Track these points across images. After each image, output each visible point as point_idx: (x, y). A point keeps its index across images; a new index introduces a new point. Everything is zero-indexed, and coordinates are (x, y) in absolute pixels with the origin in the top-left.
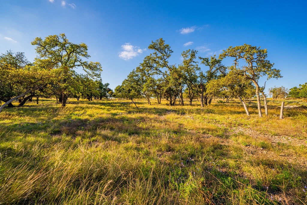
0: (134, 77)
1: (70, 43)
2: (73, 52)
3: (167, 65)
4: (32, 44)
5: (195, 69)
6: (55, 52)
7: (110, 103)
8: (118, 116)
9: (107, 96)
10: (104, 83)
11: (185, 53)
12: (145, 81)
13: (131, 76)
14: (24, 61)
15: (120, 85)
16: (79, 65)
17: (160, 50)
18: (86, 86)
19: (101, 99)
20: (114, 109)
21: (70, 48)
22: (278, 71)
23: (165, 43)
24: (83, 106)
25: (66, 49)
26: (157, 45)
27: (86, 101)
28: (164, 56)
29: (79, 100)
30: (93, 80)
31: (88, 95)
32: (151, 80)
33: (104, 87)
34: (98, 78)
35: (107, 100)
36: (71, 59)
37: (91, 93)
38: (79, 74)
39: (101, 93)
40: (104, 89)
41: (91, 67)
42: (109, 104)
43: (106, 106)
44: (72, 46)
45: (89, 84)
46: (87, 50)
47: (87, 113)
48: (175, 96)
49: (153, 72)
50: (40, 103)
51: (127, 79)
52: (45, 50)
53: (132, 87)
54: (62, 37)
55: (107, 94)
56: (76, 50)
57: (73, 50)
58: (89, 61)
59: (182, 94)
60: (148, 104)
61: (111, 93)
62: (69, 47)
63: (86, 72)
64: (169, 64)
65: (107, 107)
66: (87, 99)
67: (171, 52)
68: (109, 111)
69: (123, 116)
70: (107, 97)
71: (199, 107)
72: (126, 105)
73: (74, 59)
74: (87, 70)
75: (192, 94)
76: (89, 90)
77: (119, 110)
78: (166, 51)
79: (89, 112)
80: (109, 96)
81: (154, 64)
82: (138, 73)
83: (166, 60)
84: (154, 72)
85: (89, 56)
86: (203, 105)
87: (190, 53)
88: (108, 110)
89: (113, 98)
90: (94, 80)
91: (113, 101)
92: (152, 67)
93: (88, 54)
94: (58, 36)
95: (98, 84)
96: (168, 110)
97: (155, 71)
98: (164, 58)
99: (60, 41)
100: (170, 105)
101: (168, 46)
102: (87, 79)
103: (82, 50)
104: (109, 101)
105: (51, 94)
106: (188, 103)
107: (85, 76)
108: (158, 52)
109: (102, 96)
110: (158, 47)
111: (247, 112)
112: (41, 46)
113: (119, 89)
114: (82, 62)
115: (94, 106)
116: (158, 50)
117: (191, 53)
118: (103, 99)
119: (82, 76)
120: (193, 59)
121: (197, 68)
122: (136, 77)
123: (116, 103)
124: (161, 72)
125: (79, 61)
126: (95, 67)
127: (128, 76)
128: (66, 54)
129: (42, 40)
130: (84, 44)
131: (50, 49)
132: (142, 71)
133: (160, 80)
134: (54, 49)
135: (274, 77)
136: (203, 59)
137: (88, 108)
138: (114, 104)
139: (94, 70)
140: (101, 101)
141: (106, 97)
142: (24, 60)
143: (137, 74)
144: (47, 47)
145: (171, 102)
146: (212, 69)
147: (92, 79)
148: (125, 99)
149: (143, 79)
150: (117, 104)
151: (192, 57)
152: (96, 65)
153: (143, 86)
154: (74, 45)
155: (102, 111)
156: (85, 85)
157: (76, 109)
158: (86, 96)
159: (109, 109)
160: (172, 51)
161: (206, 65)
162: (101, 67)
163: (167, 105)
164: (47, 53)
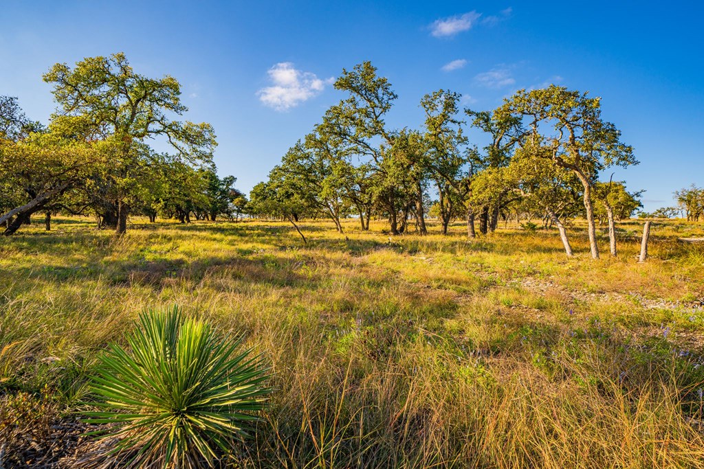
0: (300, 161)
1: (137, 77)
2: (145, 97)
3: (383, 132)
4: (46, 80)
5: (454, 140)
6: (99, 97)
7: (237, 229)
8: (254, 256)
9: (231, 212)
10: (221, 175)
11: (429, 99)
12: (326, 171)
13: (291, 159)
14: (18, 119)
15: (266, 182)
16: (158, 132)
17: (364, 92)
18: (175, 184)
19: (213, 219)
20: (247, 242)
21: (136, 89)
22: (630, 150)
23: (378, 76)
24: (168, 234)
25: (126, 91)
26: (356, 78)
27: (175, 224)
28: (375, 108)
29: (156, 220)
30: (194, 167)
31: (178, 208)
32: (342, 170)
33: (221, 187)
34: (206, 164)
35: (231, 222)
36: (138, 114)
37: (188, 202)
38: (160, 154)
39: (213, 203)
40: (223, 192)
41: (189, 135)
42: (235, 231)
43: (226, 236)
44: (141, 83)
45: (185, 180)
46: (179, 93)
47: (181, 249)
48: (406, 210)
49: (346, 147)
50: (54, 227)
51: (281, 165)
52: (76, 94)
53: (293, 186)
54: (117, 61)
55: (231, 205)
56: (151, 94)
57: (143, 93)
58: (183, 120)
59: (421, 206)
60: (336, 230)
61: (241, 202)
62: (135, 86)
63: (176, 147)
64: (387, 128)
65: (230, 238)
66: (176, 218)
67: (392, 97)
68: (233, 245)
69: (267, 254)
70: (229, 213)
71: (463, 238)
72: (279, 232)
73: (146, 114)
74: (180, 143)
75: (449, 204)
76: (185, 195)
77: (257, 242)
78: (380, 95)
79: (185, 246)
80: (234, 211)
81: (350, 127)
82: (310, 150)
83: (379, 119)
84: (350, 147)
85: (184, 108)
86: (473, 232)
87: (441, 99)
88: (231, 243)
89: (246, 217)
90: (196, 169)
91: (246, 224)
92: (345, 135)
93: (182, 103)
94: (108, 59)
95: (206, 178)
96: (381, 244)
97: (353, 145)
98: (374, 112)
99: (112, 72)
100: (392, 233)
101: (383, 81)
102: (179, 165)
103: (167, 93)
104: (235, 225)
105: (84, 204)
106: (440, 228)
107: (173, 159)
108: (358, 98)
109: (217, 210)
110: (359, 84)
111: (567, 248)
112: (67, 84)
113: (261, 193)
114: (167, 122)
115: (198, 233)
116: (358, 93)
117: (444, 100)
118: (220, 219)
119: (166, 159)
120: (449, 114)
121: (459, 137)
122: (305, 162)
123: (252, 229)
124: (368, 147)
125: (159, 121)
126: (200, 135)
127: (284, 159)
128: (126, 104)
129: (69, 70)
130: (172, 79)
131: (88, 92)
132: (321, 143)
133: (365, 170)
134: (96, 92)
135: (618, 164)
136: (477, 115)
137: (180, 237)
138: (247, 232)
139: (196, 144)
140: (214, 225)
141: (227, 213)
142: (17, 115)
143: (307, 152)
144: (80, 87)
145: (394, 226)
146: (500, 139)
147: (191, 165)
148: (280, 220)
149: (322, 166)
150: (256, 232)
151: (446, 108)
152: (201, 130)
153: (322, 184)
154: (147, 80)
155: (216, 245)
156: (175, 182)
157: (152, 240)
158: (174, 209)
159: (235, 241)
160: (395, 94)
161: (485, 131)
162: (214, 134)
163: (385, 232)
164: (81, 102)
